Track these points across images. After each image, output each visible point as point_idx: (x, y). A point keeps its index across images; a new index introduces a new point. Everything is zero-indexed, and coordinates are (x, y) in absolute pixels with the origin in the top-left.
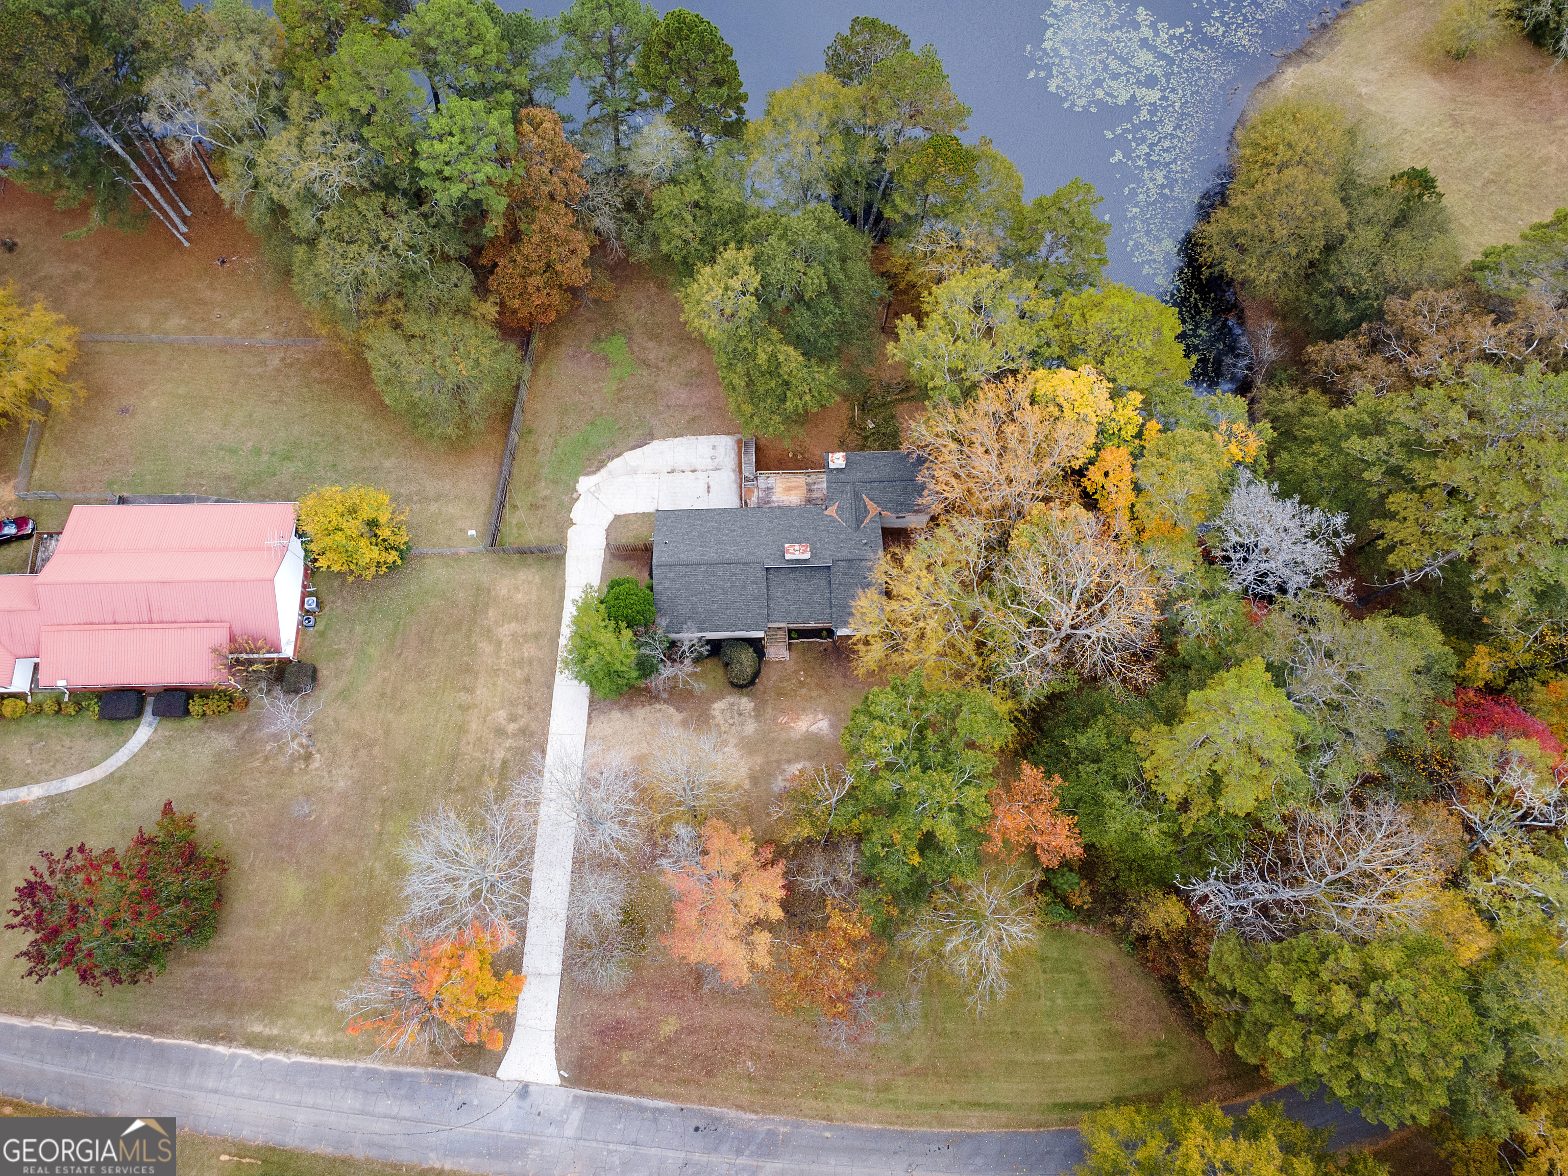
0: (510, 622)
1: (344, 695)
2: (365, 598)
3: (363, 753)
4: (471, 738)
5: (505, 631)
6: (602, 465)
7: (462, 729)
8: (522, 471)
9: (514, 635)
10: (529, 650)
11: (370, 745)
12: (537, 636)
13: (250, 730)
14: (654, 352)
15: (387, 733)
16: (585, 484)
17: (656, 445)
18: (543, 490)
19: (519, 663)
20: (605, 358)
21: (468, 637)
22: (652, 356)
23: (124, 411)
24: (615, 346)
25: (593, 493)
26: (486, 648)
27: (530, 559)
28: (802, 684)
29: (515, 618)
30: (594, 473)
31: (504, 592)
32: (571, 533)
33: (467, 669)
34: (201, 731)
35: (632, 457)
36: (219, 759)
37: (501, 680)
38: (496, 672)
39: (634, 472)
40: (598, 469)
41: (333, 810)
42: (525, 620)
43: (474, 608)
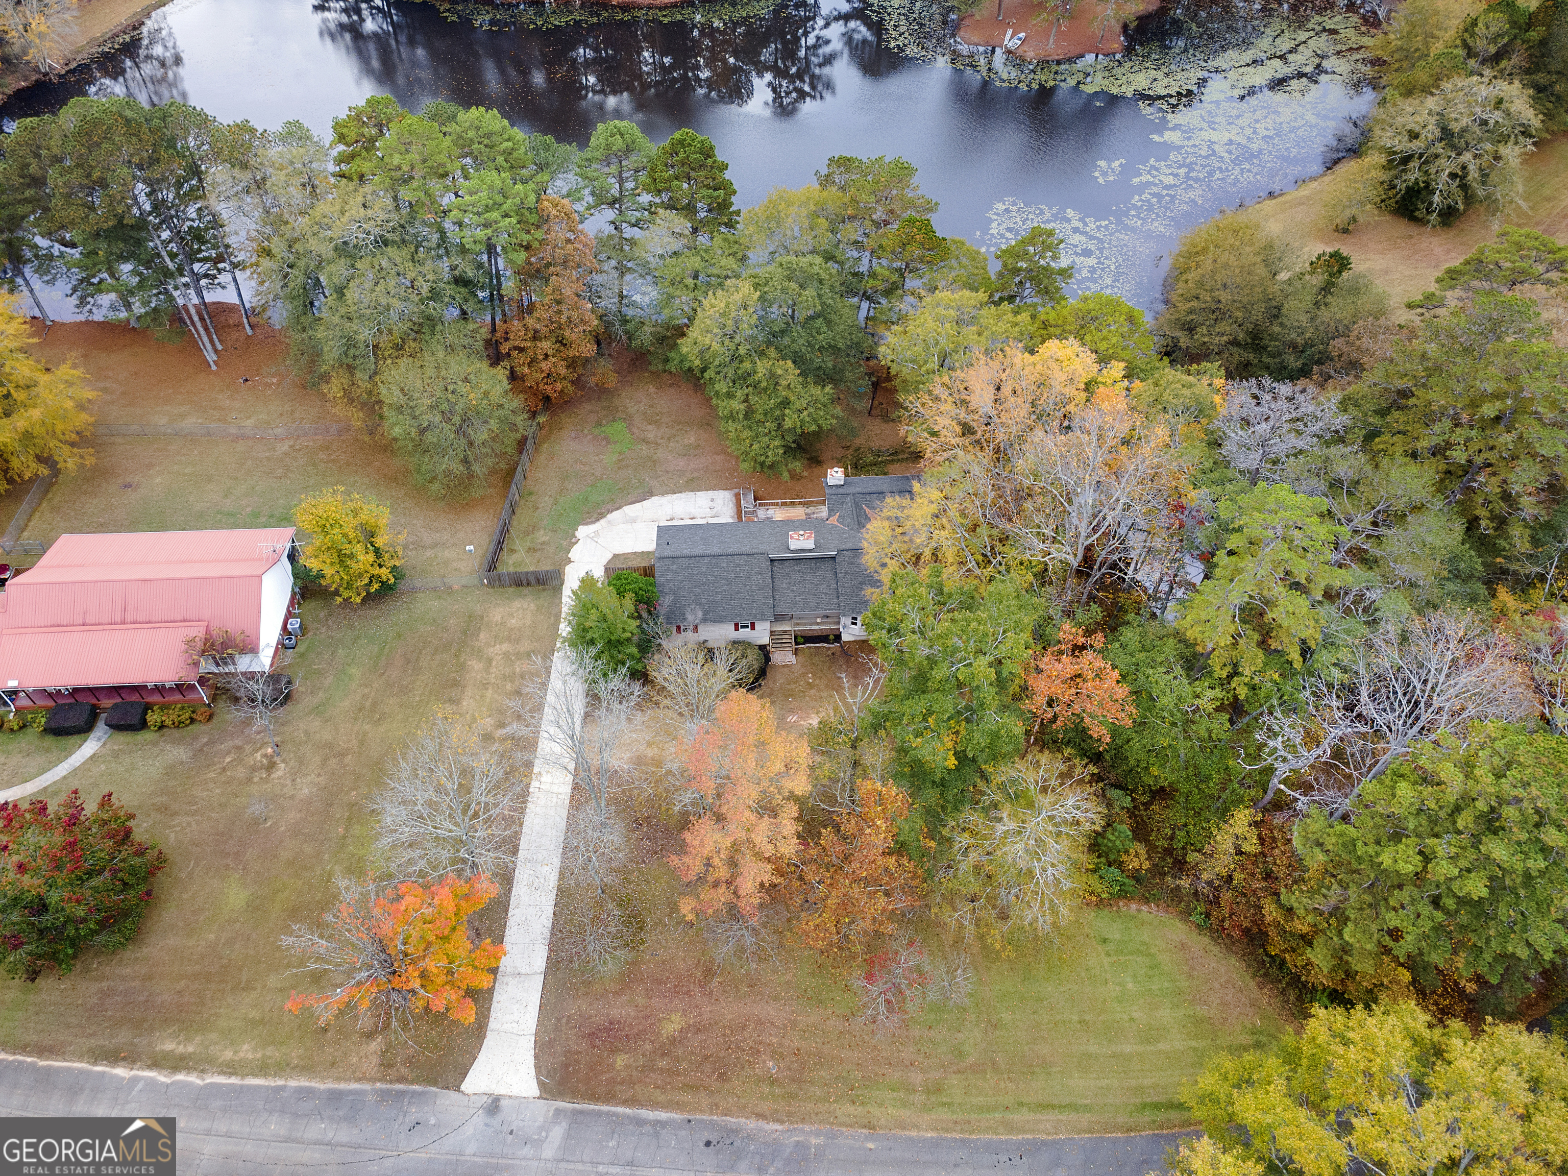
0: (501, 643)
1: (317, 710)
2: (351, 627)
3: (333, 762)
6: (601, 516)
8: (520, 522)
10: (521, 667)
11: (342, 755)
12: (530, 654)
13: (211, 742)
14: (651, 433)
15: (362, 743)
16: (583, 531)
17: (655, 500)
20: (606, 438)
21: (457, 656)
22: (651, 436)
23: (127, 486)
24: (618, 428)
25: (592, 538)
26: (475, 665)
27: (526, 590)
29: (509, 639)
30: (594, 522)
31: (498, 618)
32: (569, 568)
35: (630, 510)
36: (170, 771)
39: (634, 520)
40: (598, 520)
41: (293, 816)
42: (518, 641)
43: (464, 633)
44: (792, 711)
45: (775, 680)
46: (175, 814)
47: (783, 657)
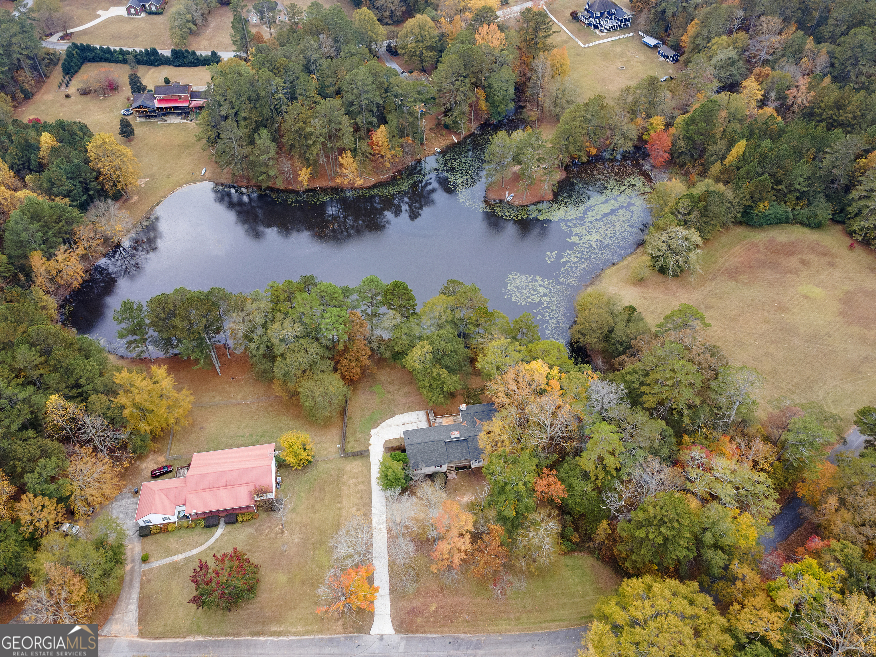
0: (352, 479)
1: (293, 510)
2: (297, 478)
3: (303, 529)
4: (343, 518)
5: (351, 482)
6: (378, 425)
7: (339, 516)
8: (349, 431)
9: (354, 483)
10: (361, 487)
11: (306, 526)
12: (363, 482)
13: (260, 526)
14: (392, 389)
15: (311, 521)
16: (373, 432)
17: (397, 417)
18: (358, 435)
19: (358, 492)
20: (375, 392)
21: (337, 485)
22: (391, 390)
23: (202, 428)
24: (378, 388)
25: (376, 434)
26: (344, 488)
27: (357, 457)
28: (463, 486)
29: (354, 477)
31: (349, 469)
32: (370, 448)
33: (339, 496)
34: (241, 528)
35: (389, 421)
36: (249, 537)
37: (352, 498)
38: (350, 496)
39: (390, 426)
40: (377, 427)
41: (294, 549)
42: (358, 478)
43: (338, 476)
44: (457, 496)
45: (451, 484)
46: (254, 552)
47: (452, 476)
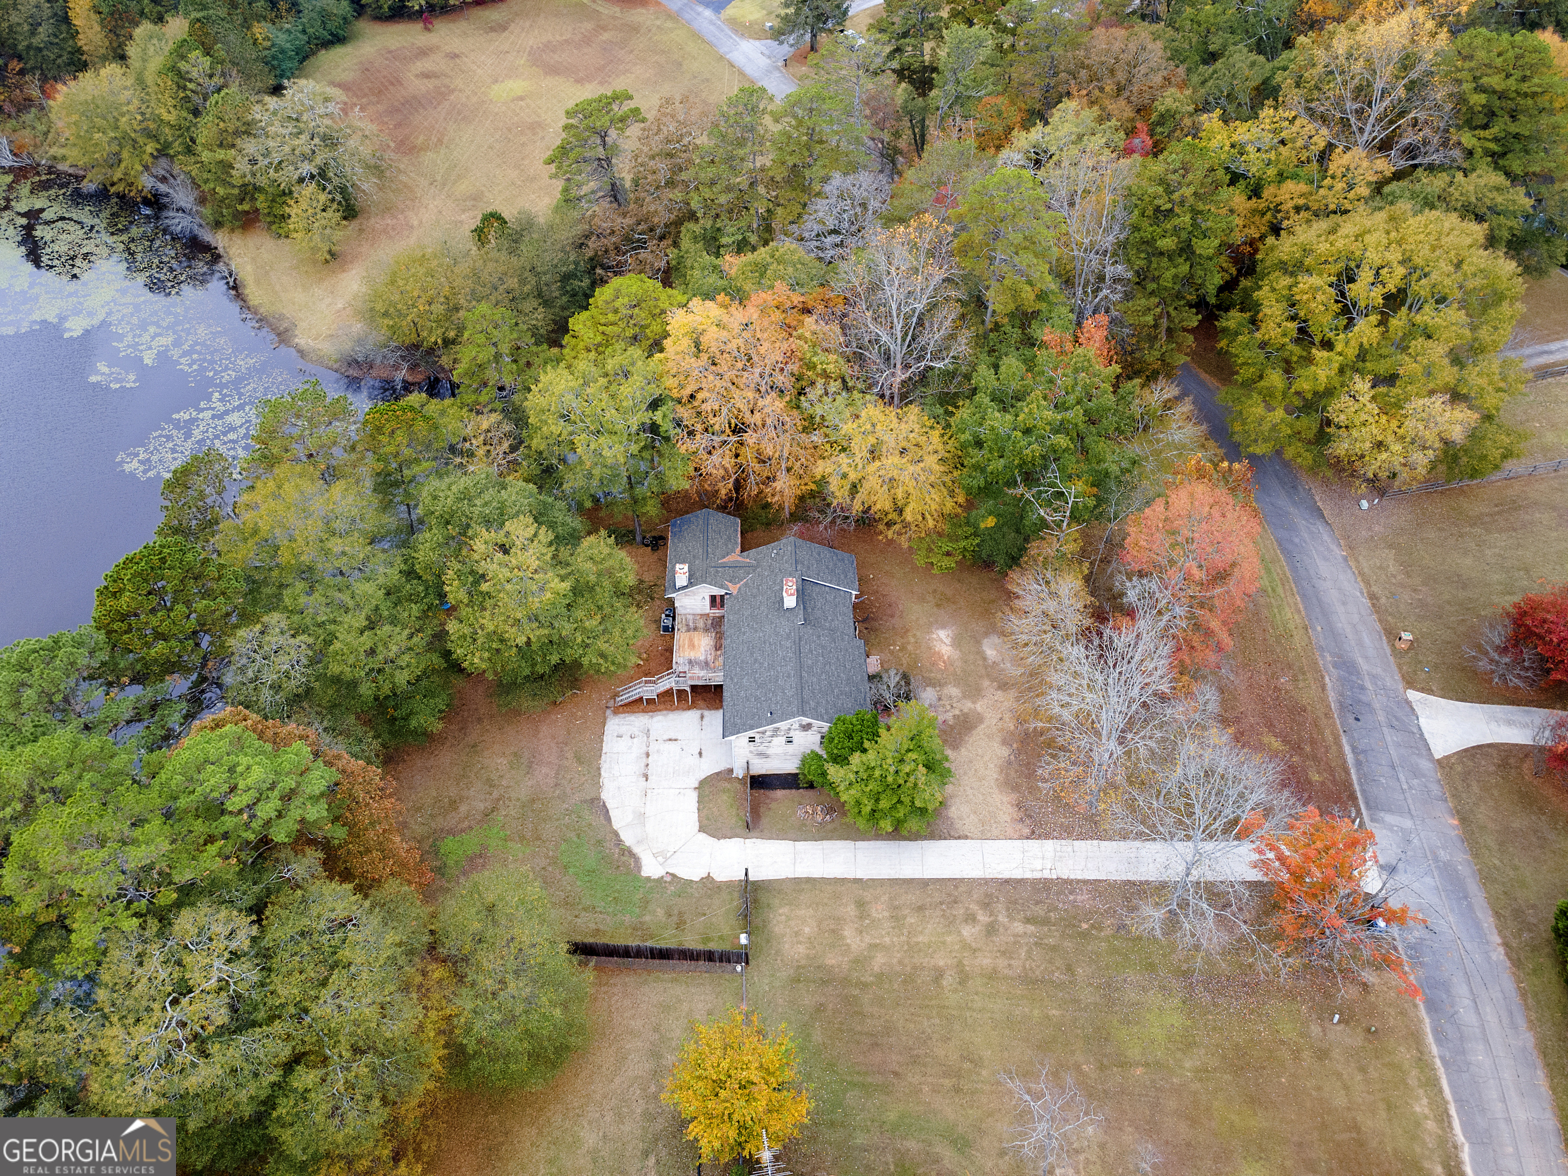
1: (964, 1148)
5: (855, 941)
6: (626, 852)
7: (992, 976)
9: (860, 931)
10: (879, 911)
12: (861, 904)
16: (651, 868)
17: (609, 795)
18: (656, 914)
19: (897, 919)
20: (471, 859)
25: (666, 859)
29: (836, 931)
30: (637, 860)
32: (721, 876)
35: (621, 820)
37: (923, 939)
38: (911, 946)
39: (641, 816)
40: (632, 854)
